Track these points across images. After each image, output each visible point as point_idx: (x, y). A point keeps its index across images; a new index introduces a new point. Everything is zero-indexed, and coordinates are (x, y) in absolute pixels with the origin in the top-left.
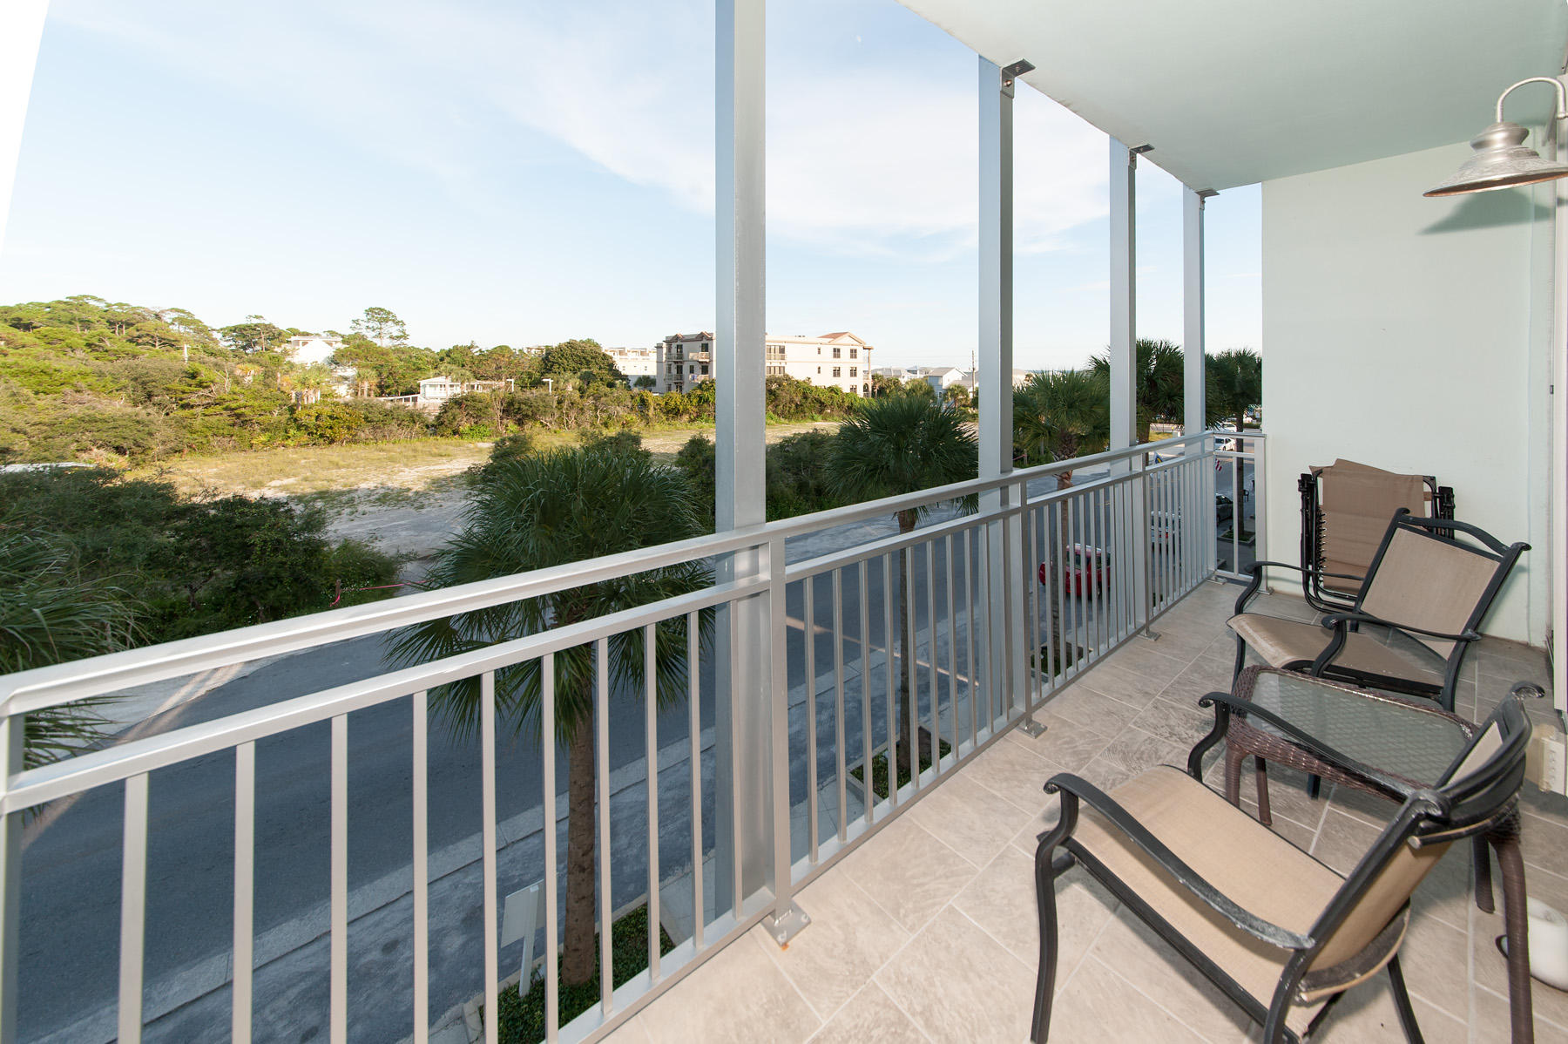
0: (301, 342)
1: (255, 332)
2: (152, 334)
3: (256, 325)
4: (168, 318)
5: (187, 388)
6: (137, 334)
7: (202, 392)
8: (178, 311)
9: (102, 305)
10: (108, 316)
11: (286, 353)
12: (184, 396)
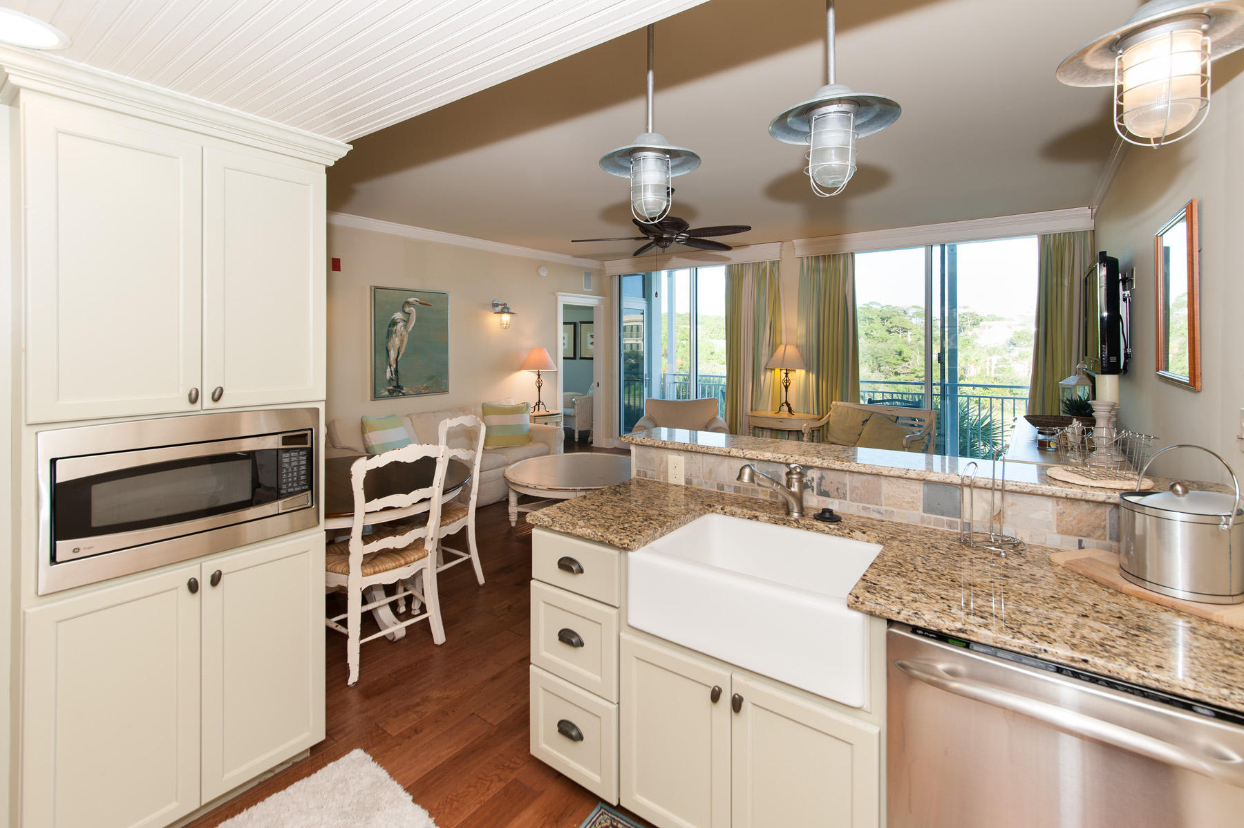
0: (987, 327)
1: (963, 320)
2: (898, 325)
3: (964, 314)
4: (910, 313)
5: (896, 362)
6: (890, 325)
7: (905, 364)
8: (916, 307)
9: (879, 307)
10: (881, 314)
11: (975, 336)
12: (895, 367)
